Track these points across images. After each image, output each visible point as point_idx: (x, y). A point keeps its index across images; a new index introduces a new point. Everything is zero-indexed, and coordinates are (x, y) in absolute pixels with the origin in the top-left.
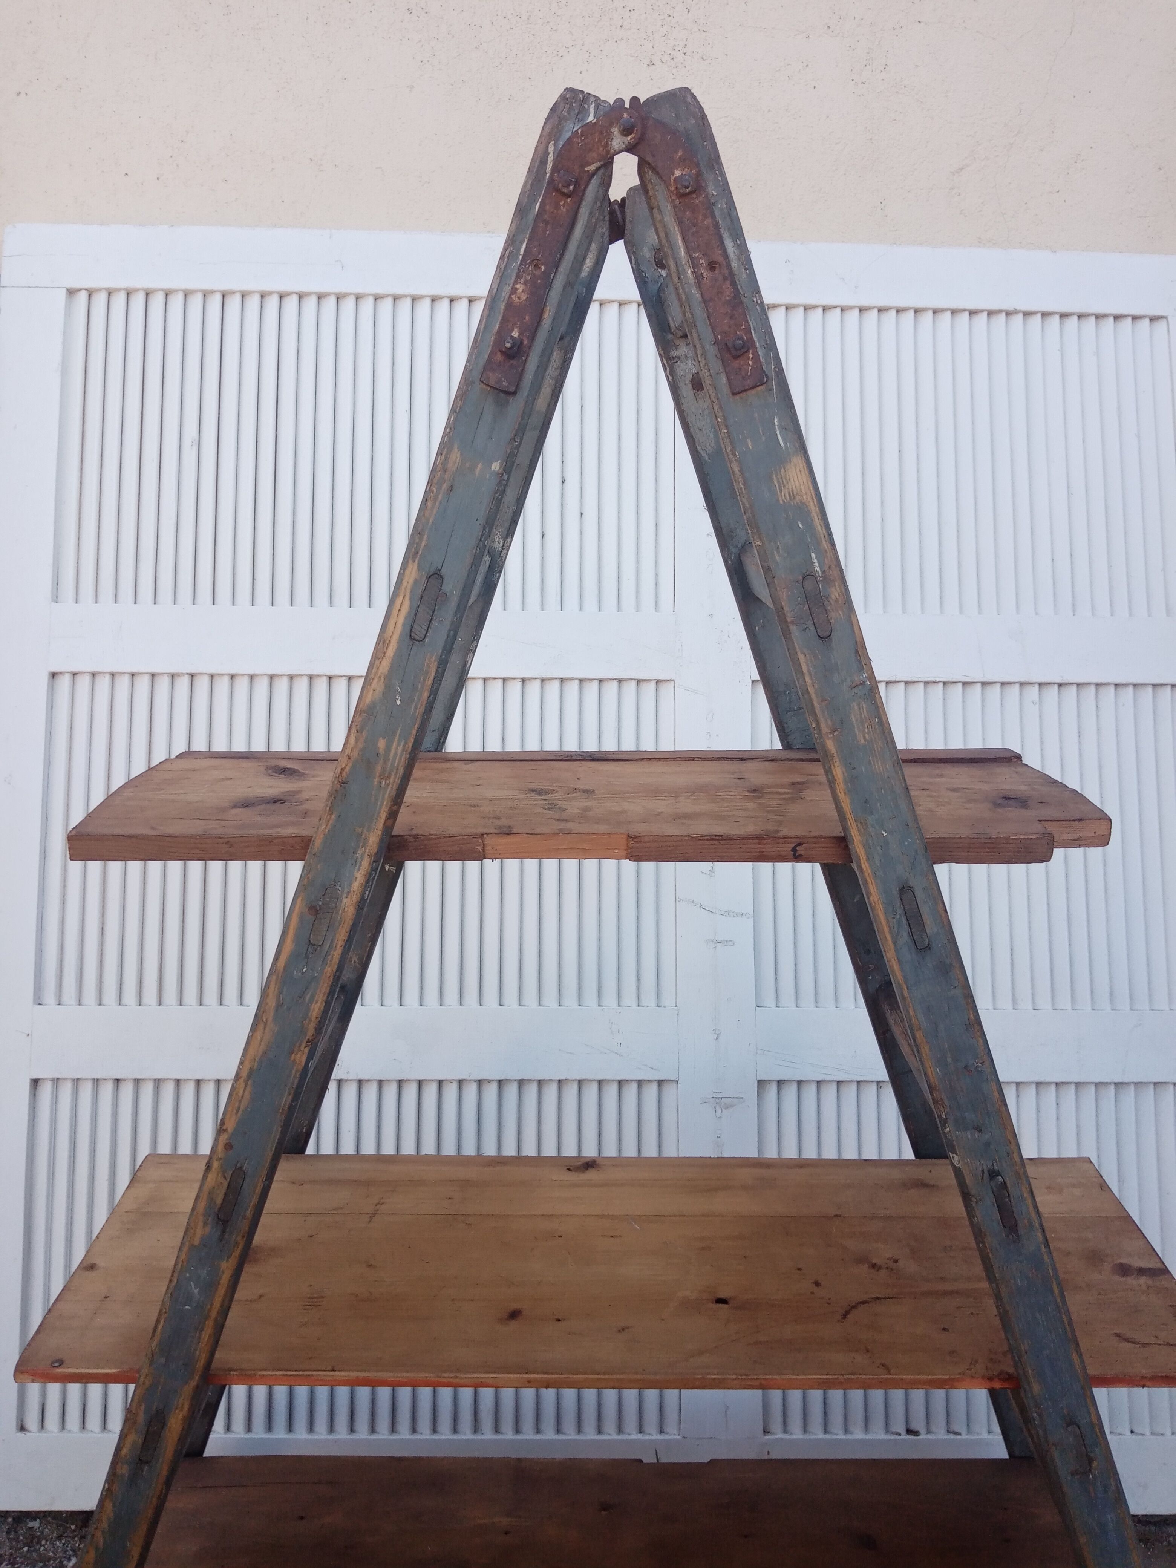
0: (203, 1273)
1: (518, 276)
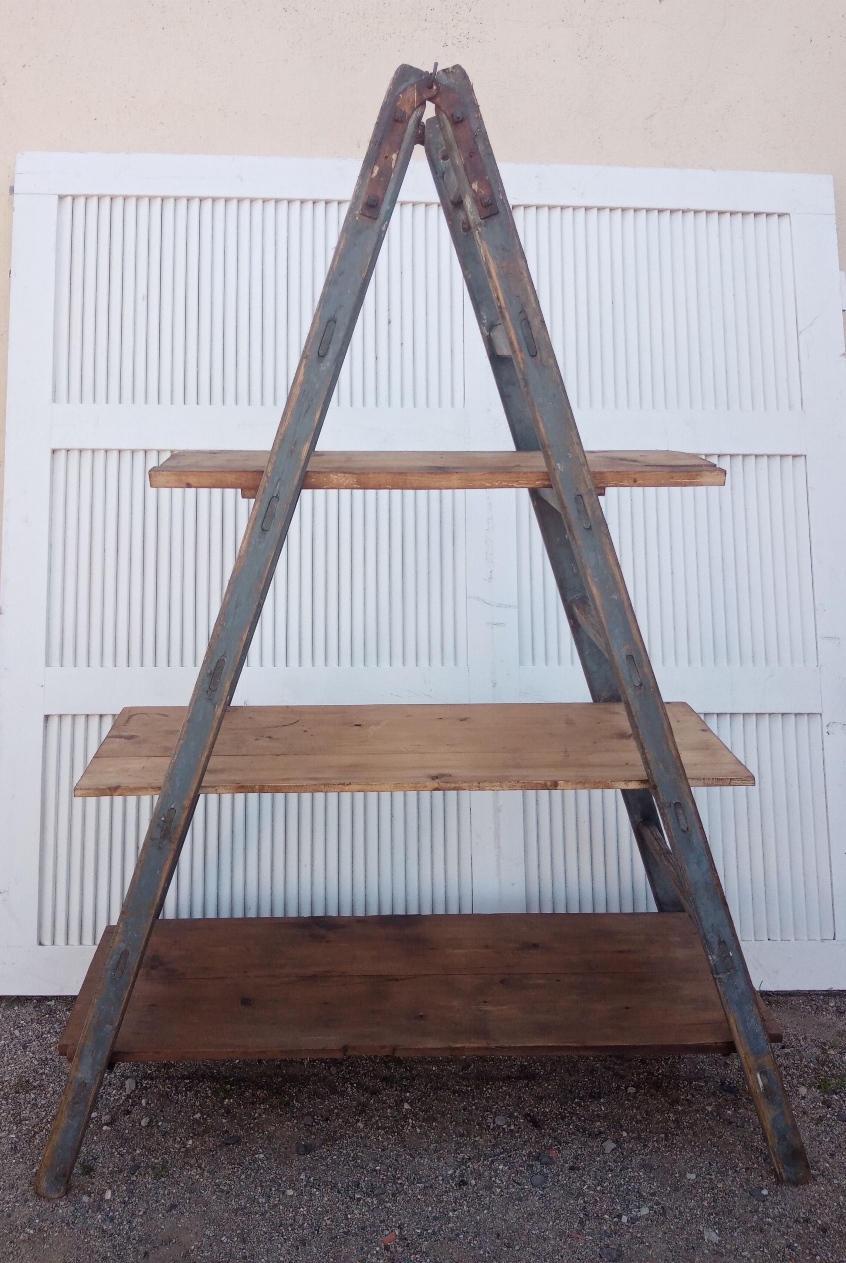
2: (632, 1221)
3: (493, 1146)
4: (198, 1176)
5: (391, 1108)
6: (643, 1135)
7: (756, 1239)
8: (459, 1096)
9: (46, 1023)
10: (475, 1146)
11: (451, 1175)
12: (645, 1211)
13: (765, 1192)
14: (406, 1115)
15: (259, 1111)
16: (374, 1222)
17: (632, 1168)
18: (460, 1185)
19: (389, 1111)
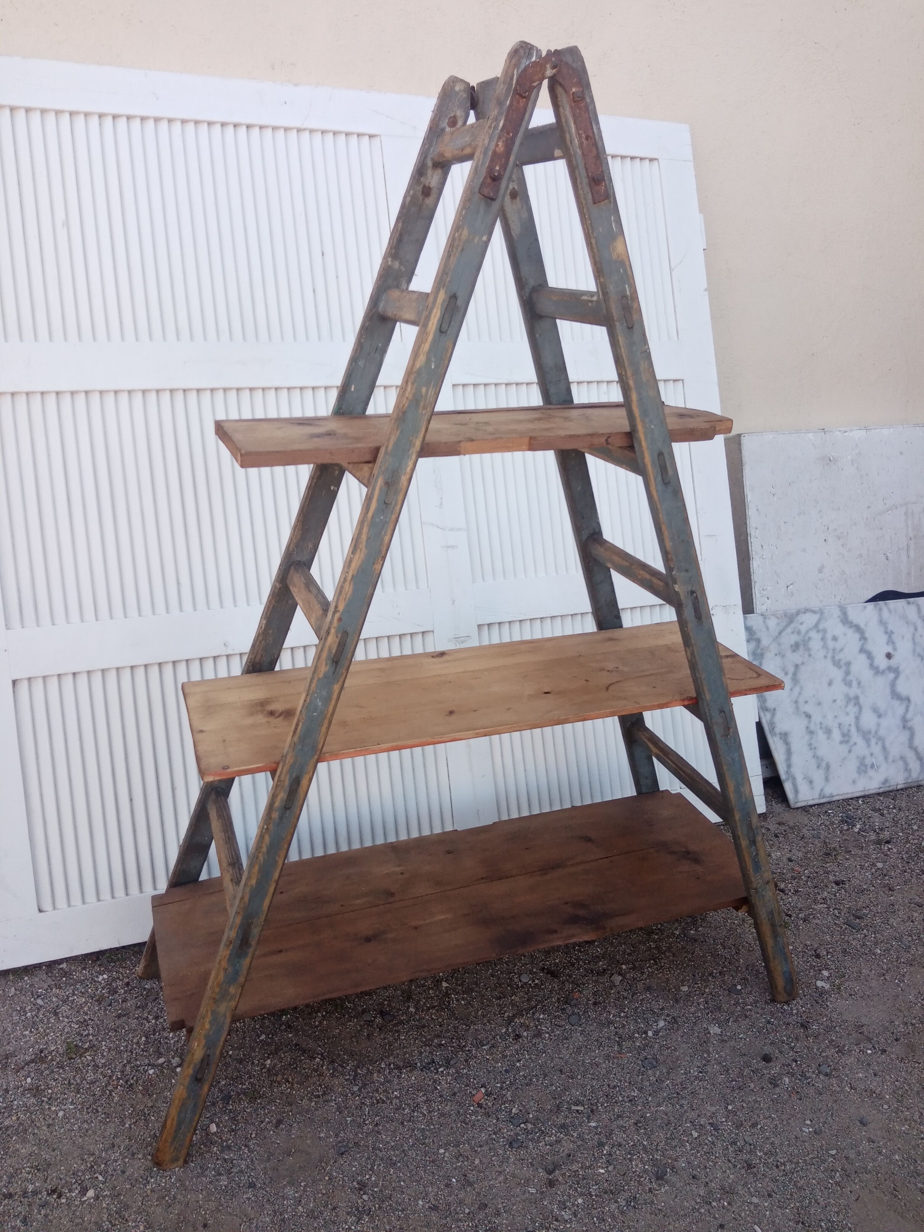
0: (324, 693)
1: (499, 138)
2: (656, 1033)
3: (528, 1000)
4: (289, 1090)
5: (432, 988)
6: (637, 964)
7: (745, 1023)
8: (484, 966)
9: (66, 987)
10: (513, 1004)
11: (505, 1032)
12: (662, 1024)
13: (739, 987)
14: (447, 993)
15: (318, 1019)
16: (461, 1087)
17: (639, 992)
18: (516, 1039)
19: (431, 992)
